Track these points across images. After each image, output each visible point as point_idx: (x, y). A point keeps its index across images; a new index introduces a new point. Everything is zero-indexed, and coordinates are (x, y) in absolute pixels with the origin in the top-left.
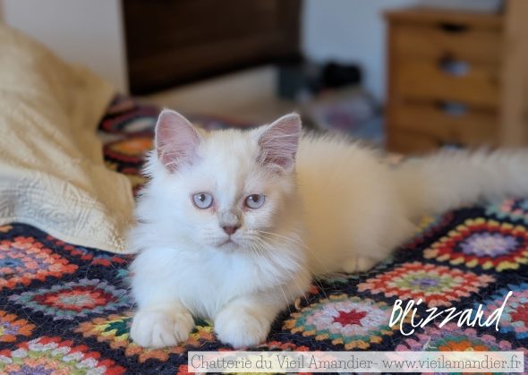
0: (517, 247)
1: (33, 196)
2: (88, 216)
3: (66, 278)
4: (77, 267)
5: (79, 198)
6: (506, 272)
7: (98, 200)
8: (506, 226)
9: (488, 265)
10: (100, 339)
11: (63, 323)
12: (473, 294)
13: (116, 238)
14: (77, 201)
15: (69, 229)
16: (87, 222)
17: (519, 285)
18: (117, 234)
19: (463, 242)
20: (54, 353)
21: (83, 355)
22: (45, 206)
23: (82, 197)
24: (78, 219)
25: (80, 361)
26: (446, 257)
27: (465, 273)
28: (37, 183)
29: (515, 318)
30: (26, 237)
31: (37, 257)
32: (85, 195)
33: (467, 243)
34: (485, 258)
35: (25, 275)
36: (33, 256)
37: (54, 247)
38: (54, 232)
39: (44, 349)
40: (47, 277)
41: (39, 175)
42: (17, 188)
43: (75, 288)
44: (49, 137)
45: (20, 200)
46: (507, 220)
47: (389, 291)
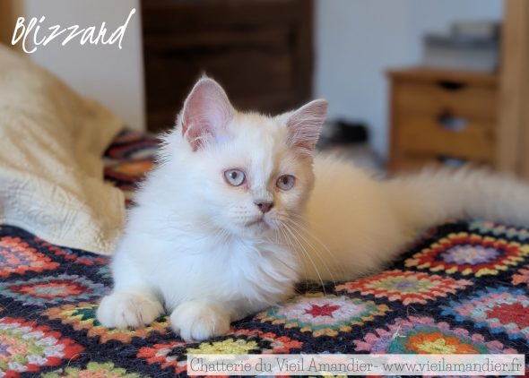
0: (497, 256)
1: (22, 197)
2: (74, 218)
3: (46, 272)
4: (58, 264)
5: (67, 201)
6: (484, 277)
7: (86, 204)
8: (488, 239)
9: (467, 272)
10: (64, 322)
11: (32, 308)
12: (450, 294)
13: (101, 240)
14: (65, 203)
15: (55, 230)
16: (72, 224)
17: (496, 288)
18: (103, 236)
19: (445, 252)
20: (15, 332)
21: (43, 334)
22: (34, 208)
23: (70, 200)
24: (64, 221)
25: (39, 339)
26: (427, 265)
27: (444, 278)
28: (26, 184)
29: (490, 315)
30: (13, 237)
31: (21, 254)
32: (73, 198)
33: (448, 254)
34: (466, 265)
35: (6, 269)
36: (16, 254)
37: (39, 247)
38: (42, 234)
39: (6, 328)
40: (26, 272)
41: (28, 177)
42: (7, 189)
43: (51, 281)
44: (45, 147)
45: (10, 202)
46: (490, 234)
47: (365, 290)
